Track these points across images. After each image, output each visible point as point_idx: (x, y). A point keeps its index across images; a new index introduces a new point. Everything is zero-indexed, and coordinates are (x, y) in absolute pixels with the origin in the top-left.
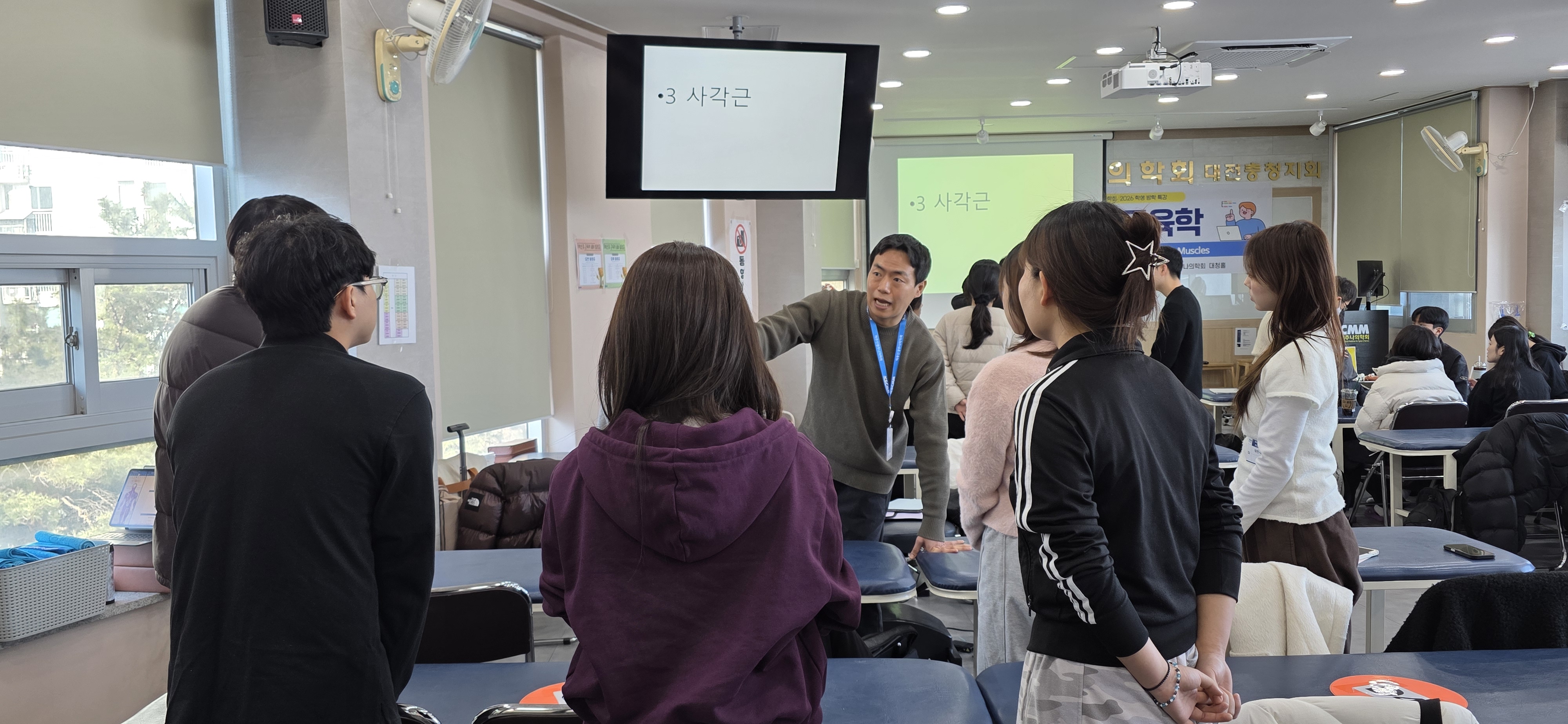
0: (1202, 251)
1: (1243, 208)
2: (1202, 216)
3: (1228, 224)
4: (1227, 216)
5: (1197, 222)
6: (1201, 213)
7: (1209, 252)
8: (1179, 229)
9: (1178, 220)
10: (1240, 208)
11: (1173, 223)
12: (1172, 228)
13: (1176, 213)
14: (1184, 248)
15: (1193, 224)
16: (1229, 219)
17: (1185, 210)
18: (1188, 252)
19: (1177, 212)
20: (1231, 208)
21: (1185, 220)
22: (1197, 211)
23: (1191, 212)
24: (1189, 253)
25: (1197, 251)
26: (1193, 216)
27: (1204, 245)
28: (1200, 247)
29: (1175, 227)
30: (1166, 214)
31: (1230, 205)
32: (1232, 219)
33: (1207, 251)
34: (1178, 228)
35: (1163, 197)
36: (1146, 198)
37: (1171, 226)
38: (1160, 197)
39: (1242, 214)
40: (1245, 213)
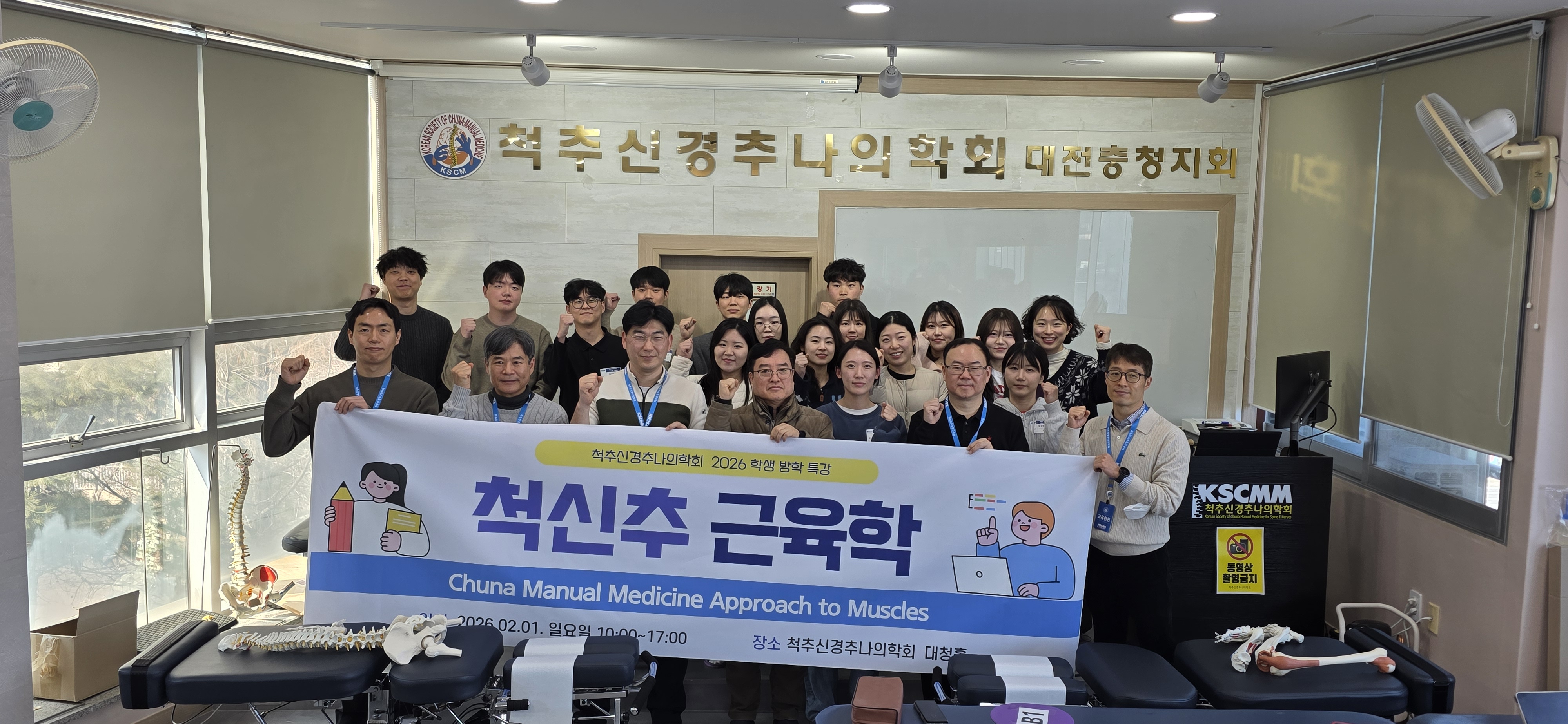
0: (909, 613)
1: (1021, 515)
2: (917, 526)
3: (981, 551)
4: (980, 533)
5: (905, 540)
6: (915, 518)
7: (927, 617)
8: (857, 553)
9: (856, 530)
10: (1014, 518)
11: (841, 536)
12: (838, 549)
13: (851, 513)
14: (864, 603)
15: (892, 544)
16: (983, 541)
17: (873, 507)
18: (874, 612)
19: (854, 510)
20: (992, 513)
21: (874, 532)
22: (907, 511)
23: (889, 513)
24: (877, 615)
25: (898, 613)
26: (894, 523)
27: (916, 598)
28: (904, 603)
29: (846, 546)
30: (826, 512)
31: (991, 505)
32: (992, 539)
33: (923, 613)
34: (854, 549)
35: (821, 468)
36: (777, 467)
37: (836, 544)
38: (812, 468)
39: (1017, 529)
40: (1025, 528)
